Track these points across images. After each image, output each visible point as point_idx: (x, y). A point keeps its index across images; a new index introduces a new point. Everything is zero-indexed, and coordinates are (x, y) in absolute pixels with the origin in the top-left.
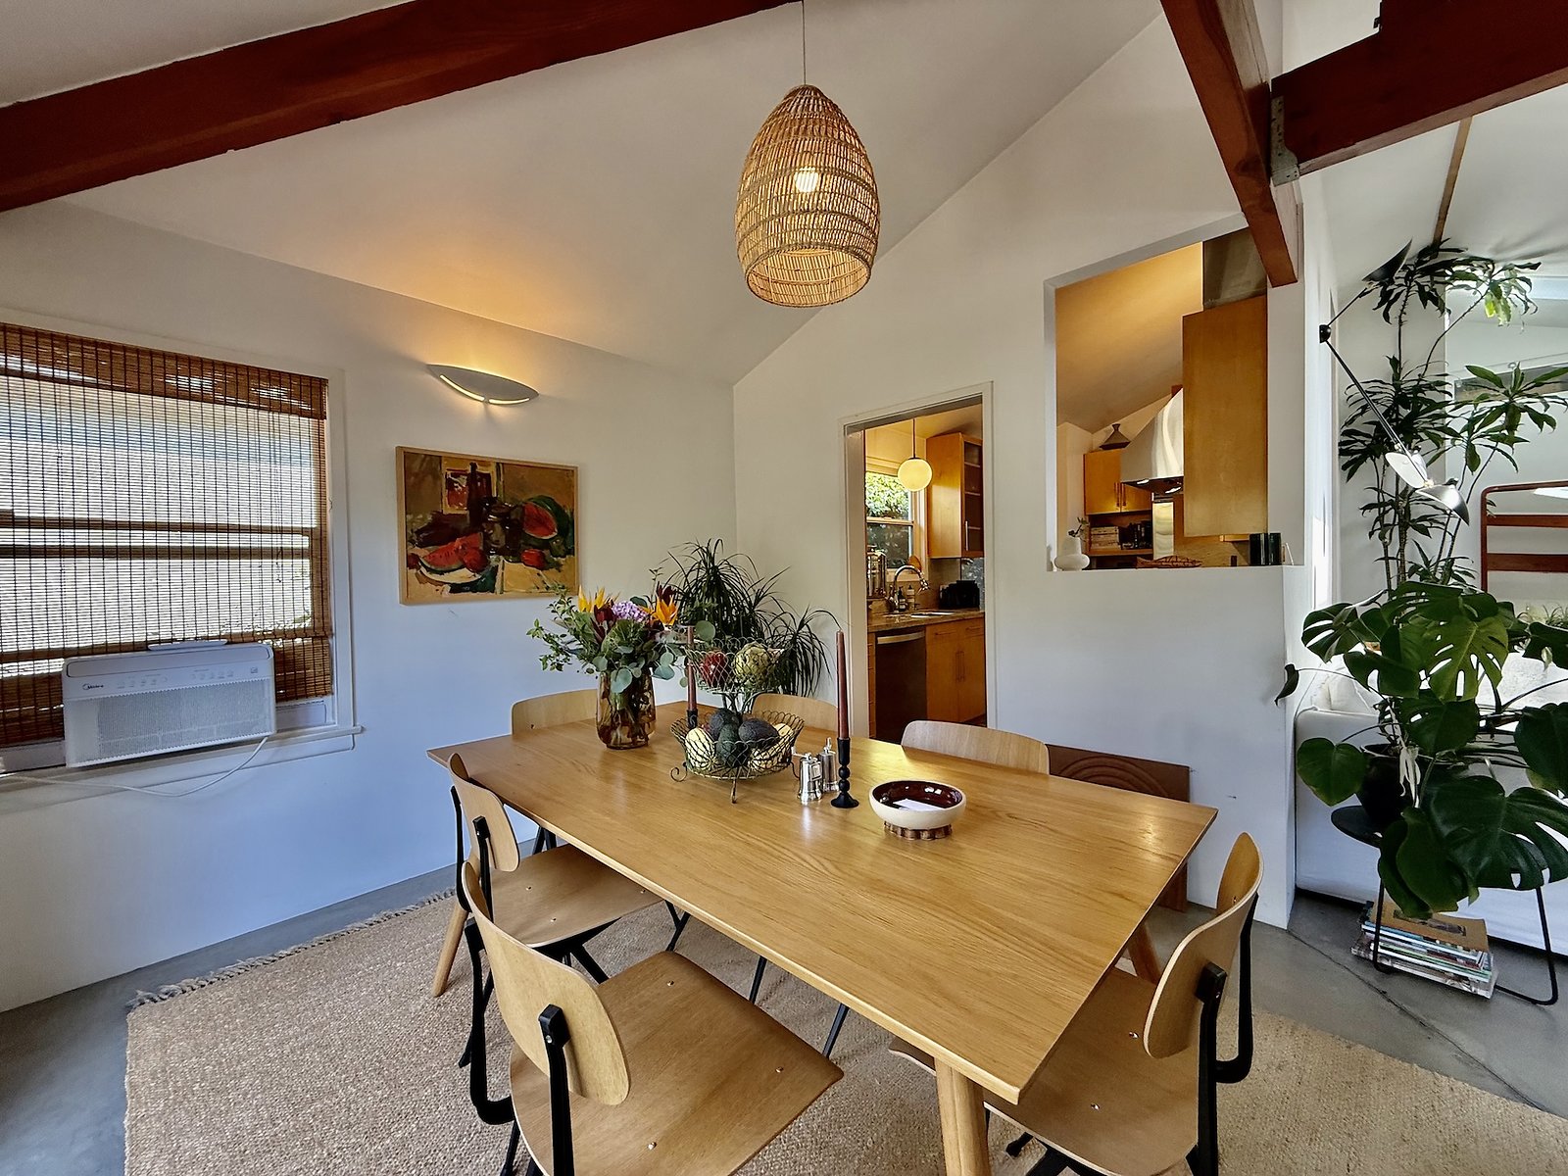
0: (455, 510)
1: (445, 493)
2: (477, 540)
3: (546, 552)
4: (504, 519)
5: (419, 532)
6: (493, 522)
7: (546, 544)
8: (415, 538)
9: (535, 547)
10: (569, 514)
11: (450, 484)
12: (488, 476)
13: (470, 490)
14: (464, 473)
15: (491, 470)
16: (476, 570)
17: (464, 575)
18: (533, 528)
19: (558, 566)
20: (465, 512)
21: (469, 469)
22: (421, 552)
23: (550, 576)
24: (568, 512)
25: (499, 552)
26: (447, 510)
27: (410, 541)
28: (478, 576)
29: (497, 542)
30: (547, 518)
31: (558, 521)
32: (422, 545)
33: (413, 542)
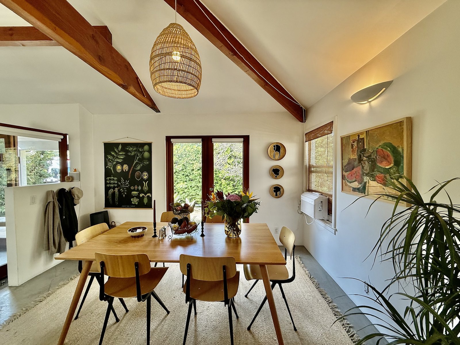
0: (354, 157)
1: (351, 150)
2: (360, 169)
3: (387, 176)
4: (370, 158)
5: (345, 166)
7: (388, 171)
9: (381, 173)
11: (352, 145)
12: (363, 139)
13: (358, 146)
14: (356, 140)
15: (364, 136)
16: (359, 183)
17: (356, 185)
18: (381, 162)
20: (356, 157)
21: (357, 138)
22: (346, 174)
25: (367, 175)
26: (351, 157)
27: (343, 169)
28: (360, 186)
29: (366, 170)
30: (388, 156)
31: (394, 157)
32: (345, 171)
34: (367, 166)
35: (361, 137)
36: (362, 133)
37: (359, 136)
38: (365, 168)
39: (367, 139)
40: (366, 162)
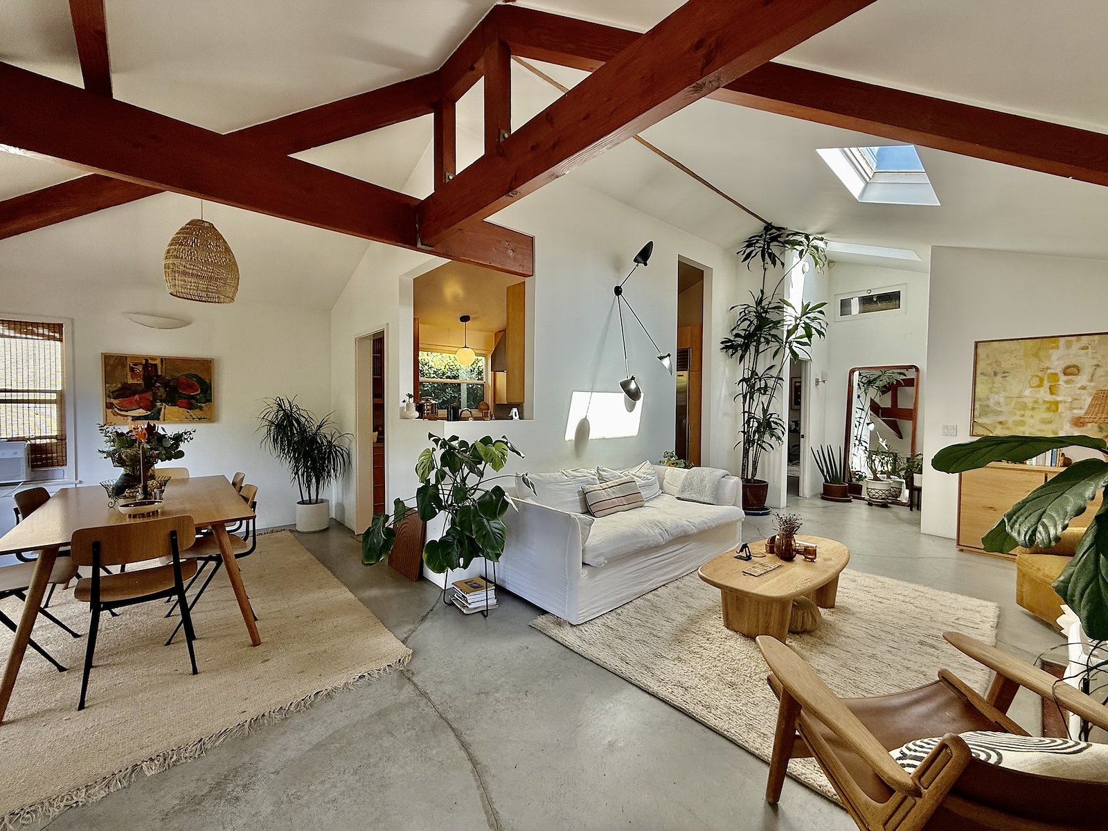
0: (135, 381)
1: (129, 374)
2: (149, 395)
3: (193, 401)
4: (166, 384)
5: (113, 392)
6: (159, 387)
7: (193, 397)
8: (111, 394)
9: (185, 398)
10: (208, 382)
11: (132, 370)
12: (155, 365)
13: (144, 371)
14: (141, 364)
15: (158, 362)
16: (147, 410)
17: (141, 412)
18: (185, 389)
19: (201, 408)
20: (141, 382)
21: (144, 362)
22: (115, 402)
23: (196, 413)
24: (207, 381)
25: (162, 401)
26: (130, 381)
27: (108, 396)
28: (149, 413)
29: (161, 396)
30: (193, 384)
31: (201, 386)
32: (115, 398)
33: (110, 397)
34: (161, 392)
35: (150, 361)
36: (153, 359)
37: (147, 360)
38: (159, 394)
39: (162, 365)
40: (162, 390)
